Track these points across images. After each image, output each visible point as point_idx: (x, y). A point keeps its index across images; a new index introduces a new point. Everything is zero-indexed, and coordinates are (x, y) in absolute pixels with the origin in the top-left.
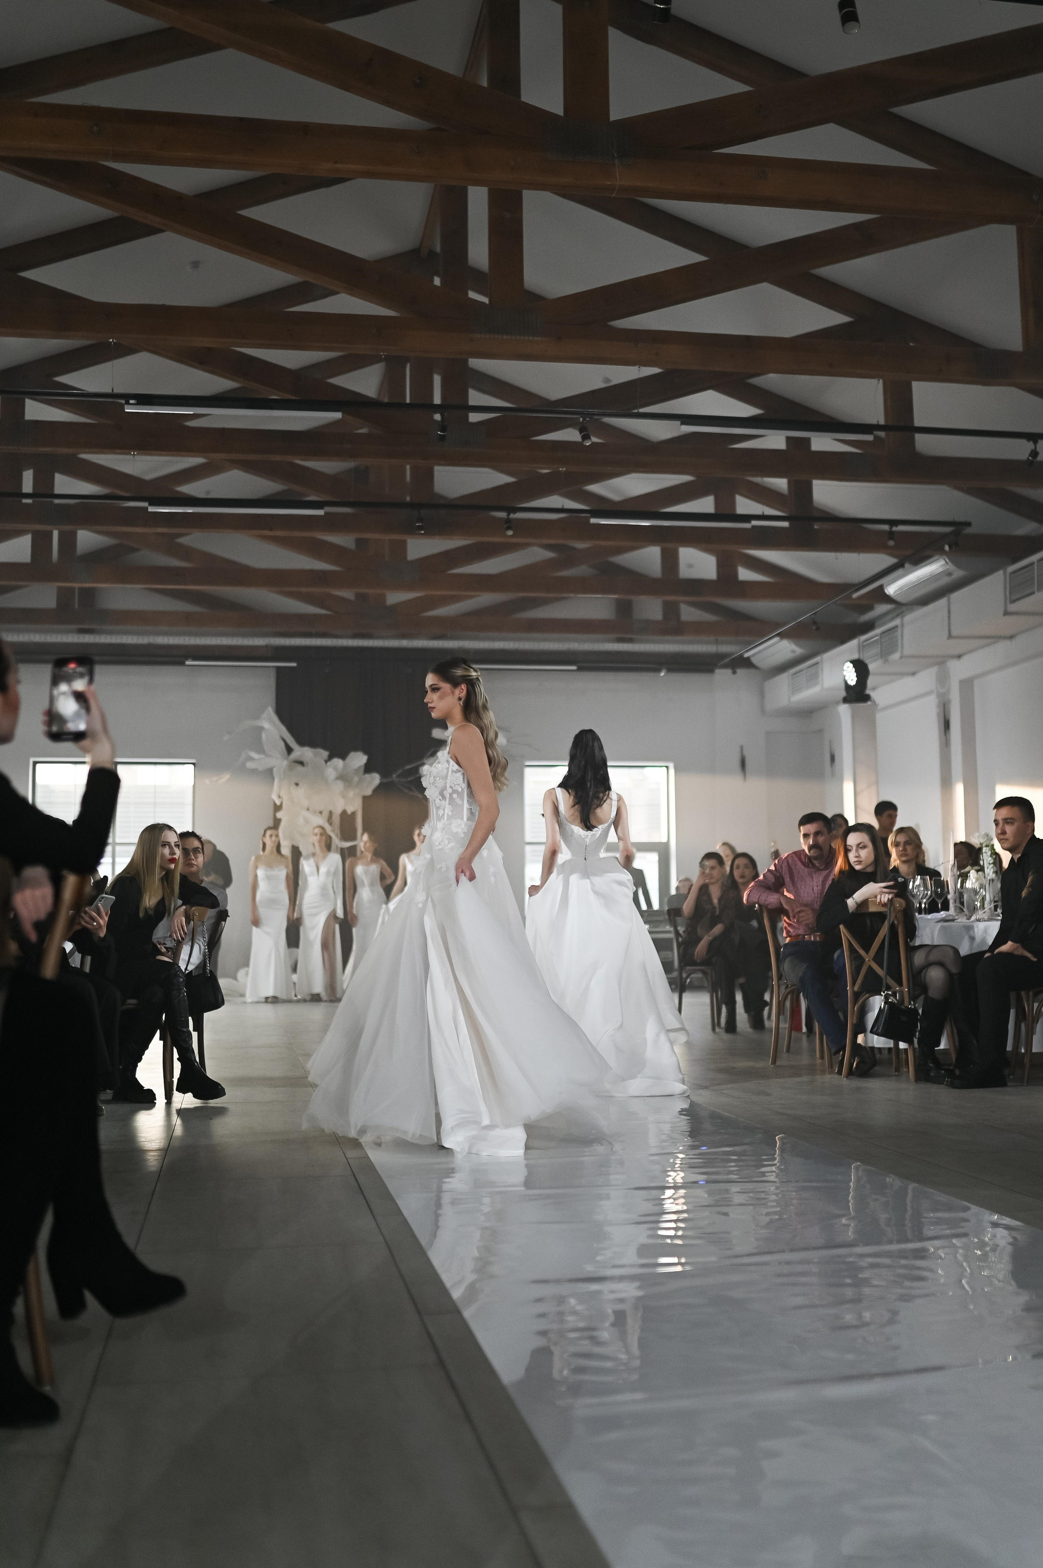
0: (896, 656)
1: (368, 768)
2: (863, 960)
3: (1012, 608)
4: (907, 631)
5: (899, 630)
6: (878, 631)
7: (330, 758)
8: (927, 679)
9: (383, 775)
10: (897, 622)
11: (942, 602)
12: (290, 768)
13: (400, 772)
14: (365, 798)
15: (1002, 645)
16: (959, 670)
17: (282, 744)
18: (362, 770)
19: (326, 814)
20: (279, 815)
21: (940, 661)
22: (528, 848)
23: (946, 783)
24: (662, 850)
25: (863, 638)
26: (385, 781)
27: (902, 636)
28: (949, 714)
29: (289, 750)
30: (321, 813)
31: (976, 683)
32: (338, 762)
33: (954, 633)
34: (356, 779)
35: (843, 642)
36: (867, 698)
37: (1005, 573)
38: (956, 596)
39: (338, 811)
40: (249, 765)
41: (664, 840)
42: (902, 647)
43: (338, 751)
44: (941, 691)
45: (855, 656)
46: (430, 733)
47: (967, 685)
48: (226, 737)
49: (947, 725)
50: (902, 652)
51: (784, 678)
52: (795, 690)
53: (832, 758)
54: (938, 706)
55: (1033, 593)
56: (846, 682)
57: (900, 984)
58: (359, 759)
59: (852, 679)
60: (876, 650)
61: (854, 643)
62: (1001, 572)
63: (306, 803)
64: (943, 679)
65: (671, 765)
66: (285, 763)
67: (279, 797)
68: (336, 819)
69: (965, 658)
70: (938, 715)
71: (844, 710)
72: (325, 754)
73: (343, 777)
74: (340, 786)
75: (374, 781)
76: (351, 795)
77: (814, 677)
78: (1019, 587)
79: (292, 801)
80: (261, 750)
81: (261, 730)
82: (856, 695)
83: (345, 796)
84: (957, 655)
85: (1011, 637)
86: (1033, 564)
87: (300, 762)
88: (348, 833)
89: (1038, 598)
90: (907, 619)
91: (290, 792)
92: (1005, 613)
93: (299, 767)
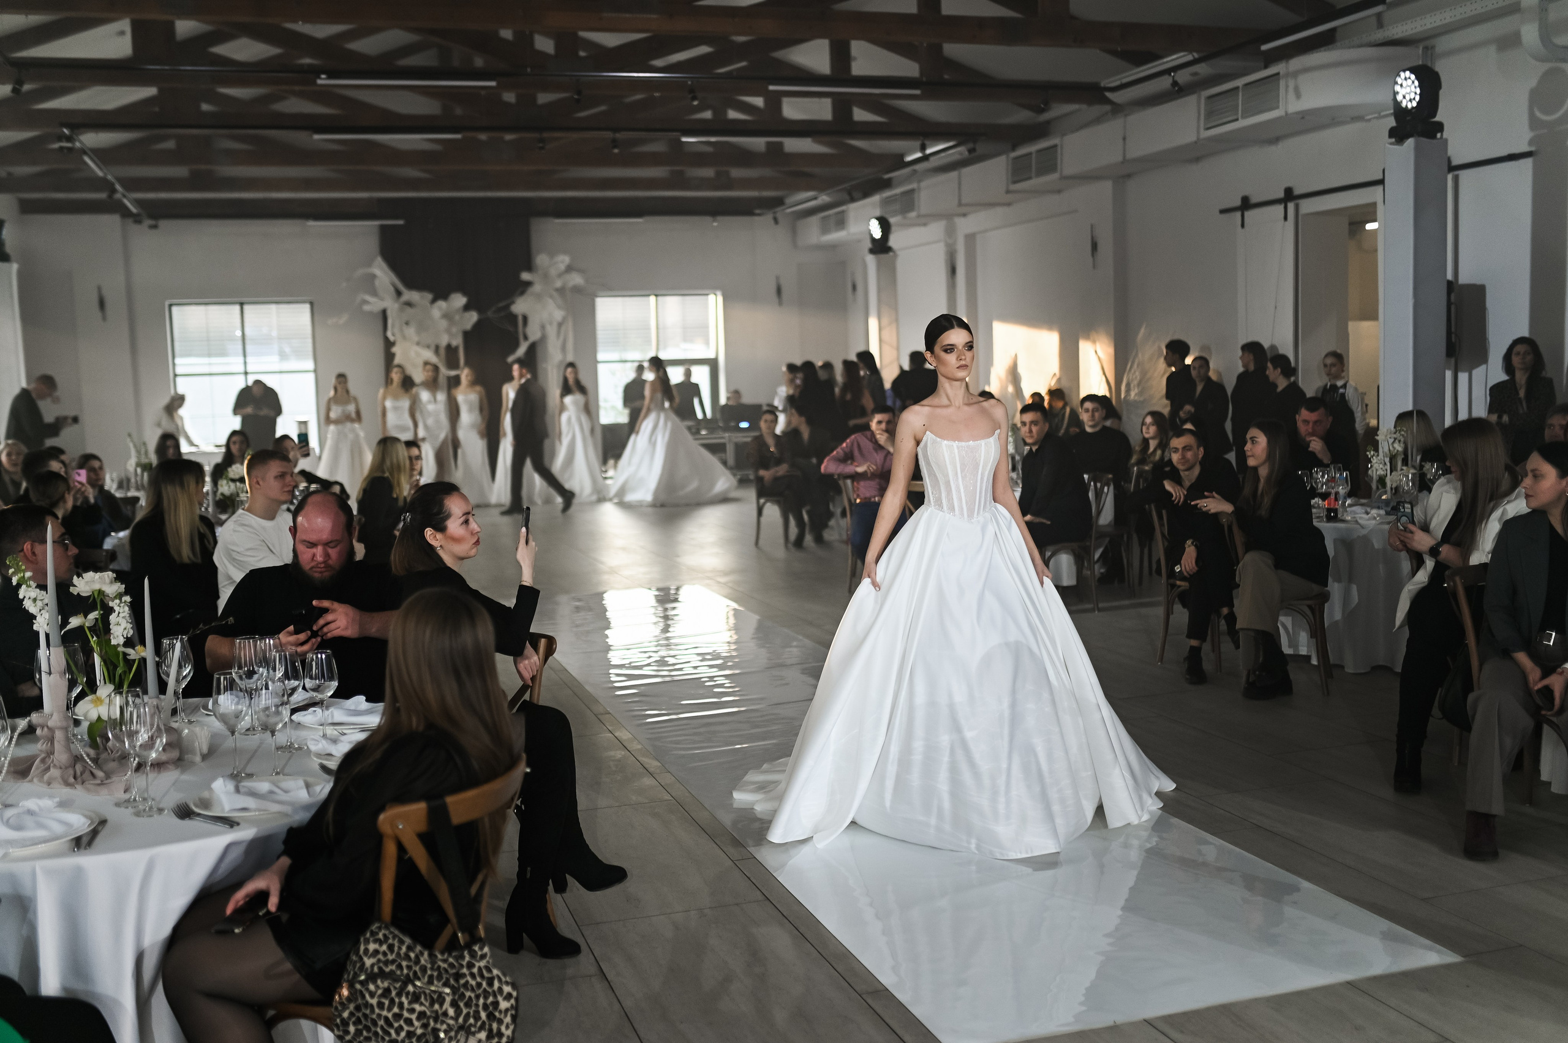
0: (913, 214)
1: (467, 308)
3: (1013, 187)
4: (922, 193)
5: (917, 193)
6: (898, 191)
7: (434, 301)
8: (936, 229)
9: (480, 311)
10: (914, 186)
11: (954, 174)
12: (401, 310)
13: (494, 309)
14: (466, 335)
15: (1000, 210)
16: (965, 225)
17: (392, 289)
18: (461, 310)
19: (433, 347)
20: (394, 349)
21: (948, 217)
22: (601, 366)
24: (713, 364)
25: (887, 193)
26: (482, 317)
27: (918, 198)
28: (955, 262)
29: (399, 293)
30: (428, 346)
31: (977, 236)
32: (442, 304)
33: (963, 202)
34: (457, 317)
35: (866, 195)
36: (890, 250)
37: (1007, 158)
38: (966, 171)
39: (444, 343)
40: (366, 308)
41: (712, 356)
42: (919, 207)
43: (441, 294)
44: (949, 241)
45: (878, 213)
46: (518, 276)
47: (970, 238)
48: (344, 284)
49: (953, 271)
50: (919, 212)
51: (814, 220)
52: (825, 230)
53: (854, 287)
54: (946, 253)
55: (1031, 178)
56: (872, 236)
58: (459, 300)
59: (877, 233)
60: (897, 206)
61: (876, 198)
62: (1003, 158)
63: (416, 339)
64: (950, 231)
65: (719, 293)
66: (396, 306)
67: (394, 335)
68: (442, 352)
69: (969, 216)
70: (946, 261)
71: (871, 259)
72: (429, 296)
73: (446, 316)
74: (444, 324)
75: (473, 317)
76: (454, 330)
77: (841, 223)
78: (1020, 172)
79: (404, 337)
80: (374, 293)
81: (374, 276)
82: (881, 247)
83: (448, 331)
84: (964, 215)
85: (1009, 204)
86: (1030, 154)
87: (409, 304)
88: (452, 363)
89: (1035, 182)
90: (923, 184)
91: (401, 330)
92: (1008, 192)
93: (409, 310)
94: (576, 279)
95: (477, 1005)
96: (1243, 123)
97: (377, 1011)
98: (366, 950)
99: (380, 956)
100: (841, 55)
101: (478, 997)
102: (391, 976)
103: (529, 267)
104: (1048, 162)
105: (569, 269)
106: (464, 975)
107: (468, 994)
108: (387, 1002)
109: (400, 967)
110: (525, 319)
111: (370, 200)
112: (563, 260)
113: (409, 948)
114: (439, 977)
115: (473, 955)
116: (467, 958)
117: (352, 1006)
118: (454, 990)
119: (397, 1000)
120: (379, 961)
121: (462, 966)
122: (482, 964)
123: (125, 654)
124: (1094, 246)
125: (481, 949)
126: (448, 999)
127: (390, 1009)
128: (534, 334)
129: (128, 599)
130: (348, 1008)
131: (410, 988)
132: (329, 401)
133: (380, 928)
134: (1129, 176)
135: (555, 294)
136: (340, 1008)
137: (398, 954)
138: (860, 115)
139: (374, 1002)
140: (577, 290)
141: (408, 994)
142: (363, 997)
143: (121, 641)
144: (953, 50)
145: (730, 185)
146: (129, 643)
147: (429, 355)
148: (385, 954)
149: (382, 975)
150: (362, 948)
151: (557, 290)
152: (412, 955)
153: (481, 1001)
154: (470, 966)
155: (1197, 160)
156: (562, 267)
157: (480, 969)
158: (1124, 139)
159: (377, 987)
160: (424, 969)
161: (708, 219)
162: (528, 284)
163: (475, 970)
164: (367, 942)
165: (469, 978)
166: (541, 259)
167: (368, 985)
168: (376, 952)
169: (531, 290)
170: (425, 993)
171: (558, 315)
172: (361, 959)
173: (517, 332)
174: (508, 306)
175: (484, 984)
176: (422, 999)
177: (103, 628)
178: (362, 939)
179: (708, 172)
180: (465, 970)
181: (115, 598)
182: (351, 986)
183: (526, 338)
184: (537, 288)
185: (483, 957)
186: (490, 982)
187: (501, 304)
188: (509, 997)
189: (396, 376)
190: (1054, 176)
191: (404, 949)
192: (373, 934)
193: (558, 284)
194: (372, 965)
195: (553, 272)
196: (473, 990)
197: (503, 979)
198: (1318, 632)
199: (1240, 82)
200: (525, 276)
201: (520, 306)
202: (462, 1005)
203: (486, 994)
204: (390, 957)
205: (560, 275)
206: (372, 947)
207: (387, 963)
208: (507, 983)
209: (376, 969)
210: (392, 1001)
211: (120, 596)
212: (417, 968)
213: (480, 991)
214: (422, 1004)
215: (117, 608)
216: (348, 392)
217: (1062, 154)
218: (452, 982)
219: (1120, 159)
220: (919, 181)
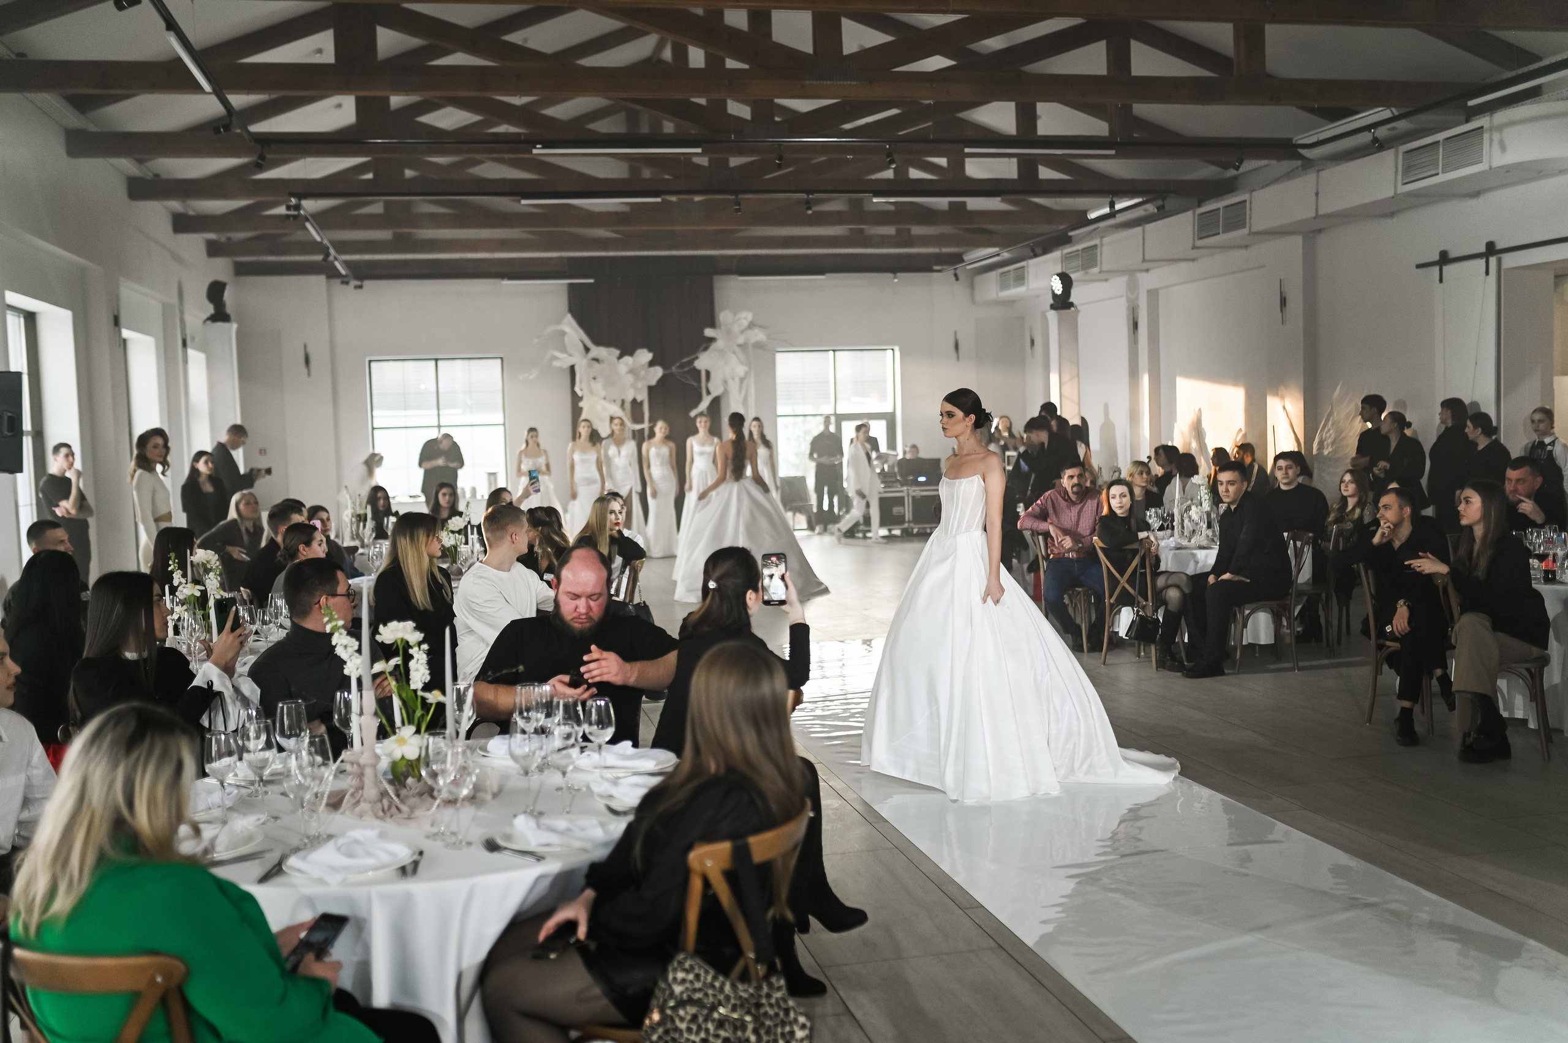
0: (1096, 270)
1: (652, 364)
2: (1118, 582)
3: (1199, 243)
4: (1105, 249)
5: (1099, 249)
6: (1080, 247)
7: (620, 357)
8: (1119, 284)
9: (664, 367)
10: (1097, 241)
11: (1139, 229)
12: (590, 366)
13: (678, 364)
14: (651, 389)
15: (1183, 266)
16: (1147, 281)
17: (581, 345)
18: (647, 366)
19: (619, 402)
20: (581, 404)
21: (1131, 272)
22: (779, 420)
23: (1134, 374)
24: (890, 419)
25: (1068, 250)
26: (666, 372)
27: (1101, 254)
28: (1137, 317)
29: (587, 350)
30: (614, 401)
31: (1160, 292)
32: (627, 359)
33: (1147, 257)
34: (643, 373)
35: (1046, 251)
36: (1071, 305)
37: (1194, 214)
38: (1149, 227)
39: (629, 399)
40: (556, 363)
41: (890, 410)
42: (1101, 263)
43: (627, 350)
44: (1131, 296)
45: (1059, 271)
46: (702, 333)
47: (1153, 294)
48: (536, 341)
49: (1135, 326)
50: (1101, 268)
51: (993, 275)
52: (1004, 286)
53: (1032, 342)
54: (1128, 309)
55: (1219, 234)
56: (1053, 292)
57: (1146, 599)
58: (644, 356)
59: (1058, 288)
60: (1078, 262)
61: (1057, 254)
62: (1190, 213)
63: (603, 394)
64: (1133, 287)
65: (897, 349)
66: (585, 361)
67: (582, 390)
68: (628, 406)
69: (1152, 272)
70: (1128, 316)
71: (1052, 316)
72: (617, 352)
73: (632, 371)
74: (630, 378)
75: (658, 372)
76: (640, 385)
77: (1020, 279)
78: (1206, 227)
79: (592, 393)
80: (564, 350)
81: (564, 333)
82: (1062, 302)
83: (634, 386)
84: (1147, 270)
85: (1193, 260)
86: (1219, 209)
87: (596, 360)
88: (637, 417)
89: (1222, 238)
90: (1105, 240)
91: (589, 385)
92: (1194, 247)
93: (596, 364)
94: (758, 335)
95: (775, 1034)
96: (1442, 178)
97: (686, 1035)
98: (675, 979)
99: (688, 985)
100: (1027, 116)
101: (776, 1026)
102: (698, 1003)
103: (713, 324)
104: (1237, 218)
105: (751, 325)
106: (762, 1005)
107: (768, 1023)
108: (694, 1027)
109: (706, 995)
110: (708, 373)
111: (560, 259)
112: (746, 317)
113: (715, 978)
114: (742, 1006)
115: (770, 985)
116: (765, 989)
117: (661, 1030)
118: (756, 1018)
119: (703, 1026)
120: (687, 989)
121: (760, 996)
122: (779, 995)
123: (423, 699)
124: (1283, 302)
125: (778, 980)
126: (750, 1027)
127: (697, 1033)
128: (716, 388)
129: (425, 647)
130: (657, 1032)
131: (716, 1015)
132: (521, 452)
133: (685, 959)
134: (1320, 231)
135: (737, 349)
136: (649, 1032)
137: (705, 983)
138: (1045, 173)
139: (683, 1026)
140: (759, 346)
141: (713, 1020)
142: (672, 1020)
143: (420, 686)
144: (1140, 109)
145: (911, 242)
146: (427, 687)
147: (616, 410)
148: (691, 982)
149: (691, 1001)
150: (671, 976)
151: (740, 346)
152: (717, 984)
153: (779, 1030)
154: (769, 996)
155: (1392, 215)
156: (745, 323)
157: (777, 1000)
158: (1317, 194)
159: (687, 1013)
160: (728, 998)
161: (889, 275)
162: (712, 340)
163: (773, 1001)
164: (675, 970)
165: (768, 1009)
166: (724, 316)
167: (678, 1011)
168: (684, 981)
169: (713, 346)
170: (728, 1021)
171: (741, 370)
172: (670, 986)
173: (700, 387)
174: (692, 362)
175: (782, 1014)
176: (727, 1025)
177: (402, 674)
178: (670, 969)
179: (890, 230)
180: (764, 1001)
181: (415, 645)
182: (662, 1011)
183: (708, 393)
184: (720, 344)
185: (779, 989)
186: (787, 1011)
187: (685, 360)
188: (803, 1027)
189: (583, 430)
190: (1245, 231)
191: (709, 978)
192: (680, 963)
193: (741, 340)
194: (682, 993)
195: (736, 328)
196: (771, 1018)
197: (797, 1009)
198: (1537, 695)
199: (1440, 136)
200: (709, 332)
201: (702, 362)
202: (762, 1032)
203: (783, 1024)
204: (698, 985)
205: (742, 332)
206: (680, 975)
207: (695, 990)
208: (801, 1014)
209: (685, 996)
210: (699, 1028)
211: (420, 644)
212: (722, 997)
213: (778, 1021)
214: (726, 1030)
215: (416, 656)
216: (538, 445)
217: (1251, 210)
218: (753, 1011)
219: (1313, 214)
220: (1102, 238)
